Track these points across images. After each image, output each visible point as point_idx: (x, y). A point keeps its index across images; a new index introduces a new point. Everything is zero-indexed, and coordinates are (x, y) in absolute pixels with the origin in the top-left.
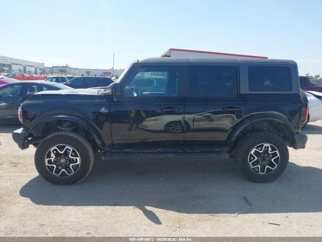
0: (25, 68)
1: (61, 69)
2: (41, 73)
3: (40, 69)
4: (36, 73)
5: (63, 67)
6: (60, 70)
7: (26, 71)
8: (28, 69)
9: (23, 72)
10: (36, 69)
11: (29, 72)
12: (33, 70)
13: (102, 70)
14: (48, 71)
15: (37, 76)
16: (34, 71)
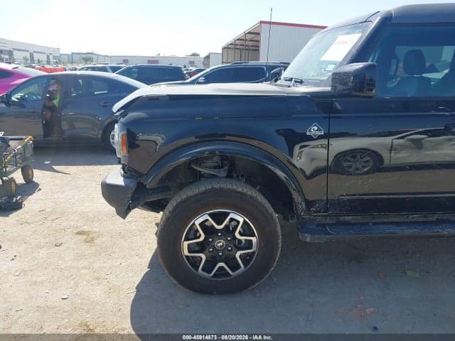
0: (32, 55)
1: (84, 56)
2: (57, 62)
3: (54, 57)
4: (48, 62)
5: (88, 53)
6: (84, 59)
7: (34, 61)
8: (36, 56)
9: (29, 61)
10: (48, 57)
11: (39, 61)
12: (43, 58)
13: (146, 57)
14: (64, 59)
15: (52, 67)
16: (46, 59)
